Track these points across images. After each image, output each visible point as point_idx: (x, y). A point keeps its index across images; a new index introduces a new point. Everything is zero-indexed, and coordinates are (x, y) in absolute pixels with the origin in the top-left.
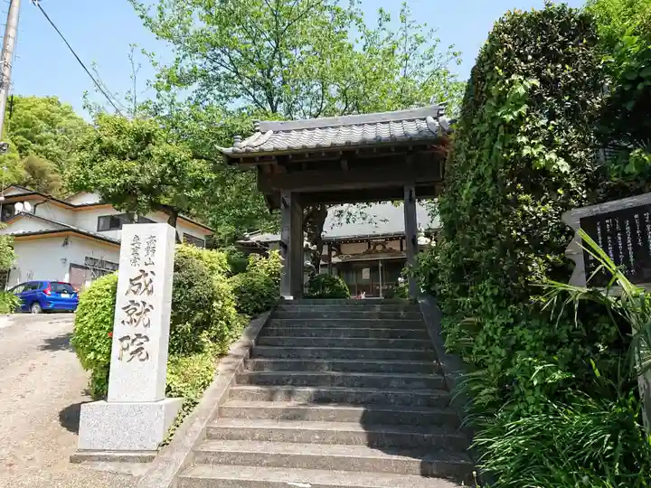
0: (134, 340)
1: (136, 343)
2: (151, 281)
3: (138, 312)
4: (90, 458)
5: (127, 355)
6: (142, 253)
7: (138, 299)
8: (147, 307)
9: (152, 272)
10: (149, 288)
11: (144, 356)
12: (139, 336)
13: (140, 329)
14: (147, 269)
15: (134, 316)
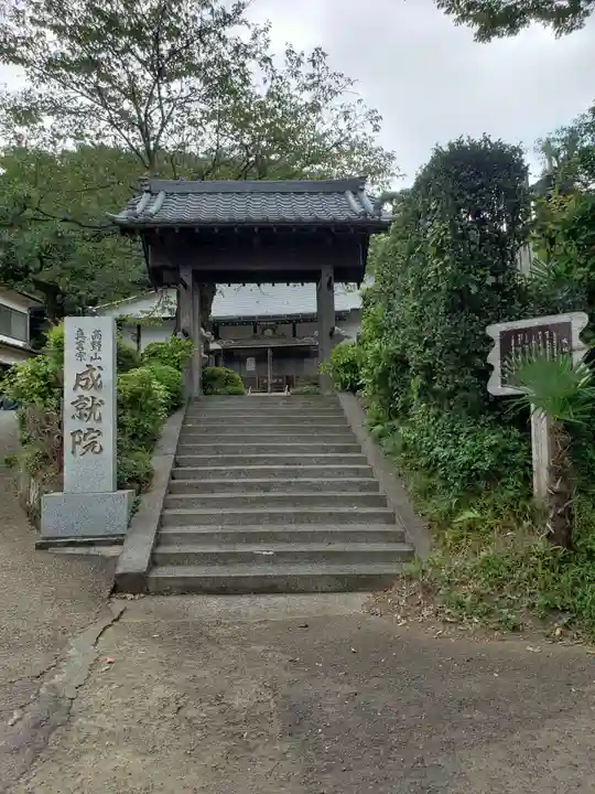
0: (85, 435)
1: (88, 437)
2: (99, 376)
3: (88, 406)
4: (55, 545)
5: (79, 449)
6: (87, 347)
7: (87, 394)
8: (97, 402)
9: (100, 367)
10: (99, 383)
11: (97, 449)
12: (91, 430)
13: (92, 423)
15: (84, 411)
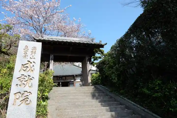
0: (22, 94)
1: (24, 95)
2: (33, 66)
3: (25, 80)
5: (18, 102)
6: (29, 53)
7: (26, 74)
8: (31, 78)
9: (34, 62)
10: (32, 69)
11: (28, 102)
13: (27, 88)
14: (31, 61)
15: (23, 82)
